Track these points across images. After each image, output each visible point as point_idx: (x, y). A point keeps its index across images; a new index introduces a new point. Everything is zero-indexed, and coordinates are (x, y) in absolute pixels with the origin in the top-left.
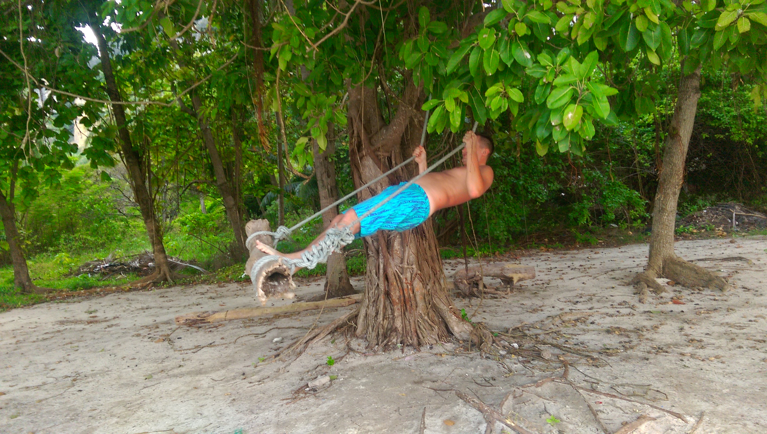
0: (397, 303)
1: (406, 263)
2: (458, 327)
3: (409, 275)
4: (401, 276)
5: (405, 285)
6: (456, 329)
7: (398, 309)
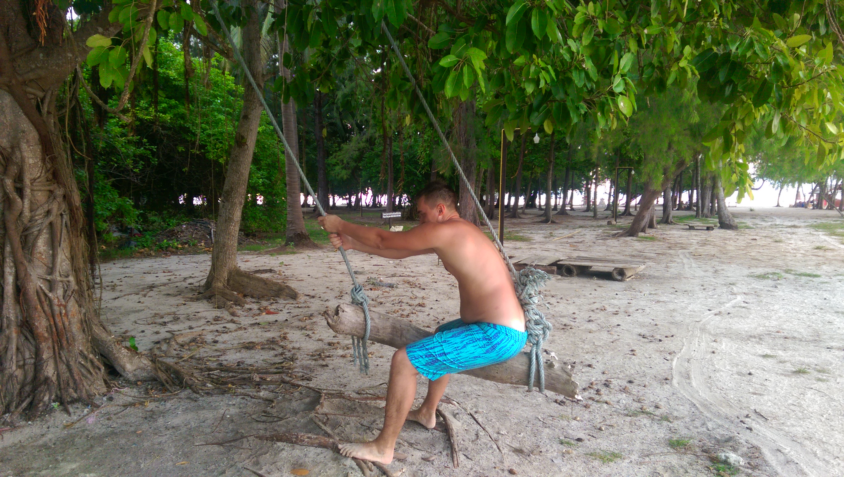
0: (46, 339)
1: (58, 274)
2: (131, 363)
3: (60, 292)
4: (50, 295)
5: (56, 308)
6: (129, 367)
7: (48, 348)
